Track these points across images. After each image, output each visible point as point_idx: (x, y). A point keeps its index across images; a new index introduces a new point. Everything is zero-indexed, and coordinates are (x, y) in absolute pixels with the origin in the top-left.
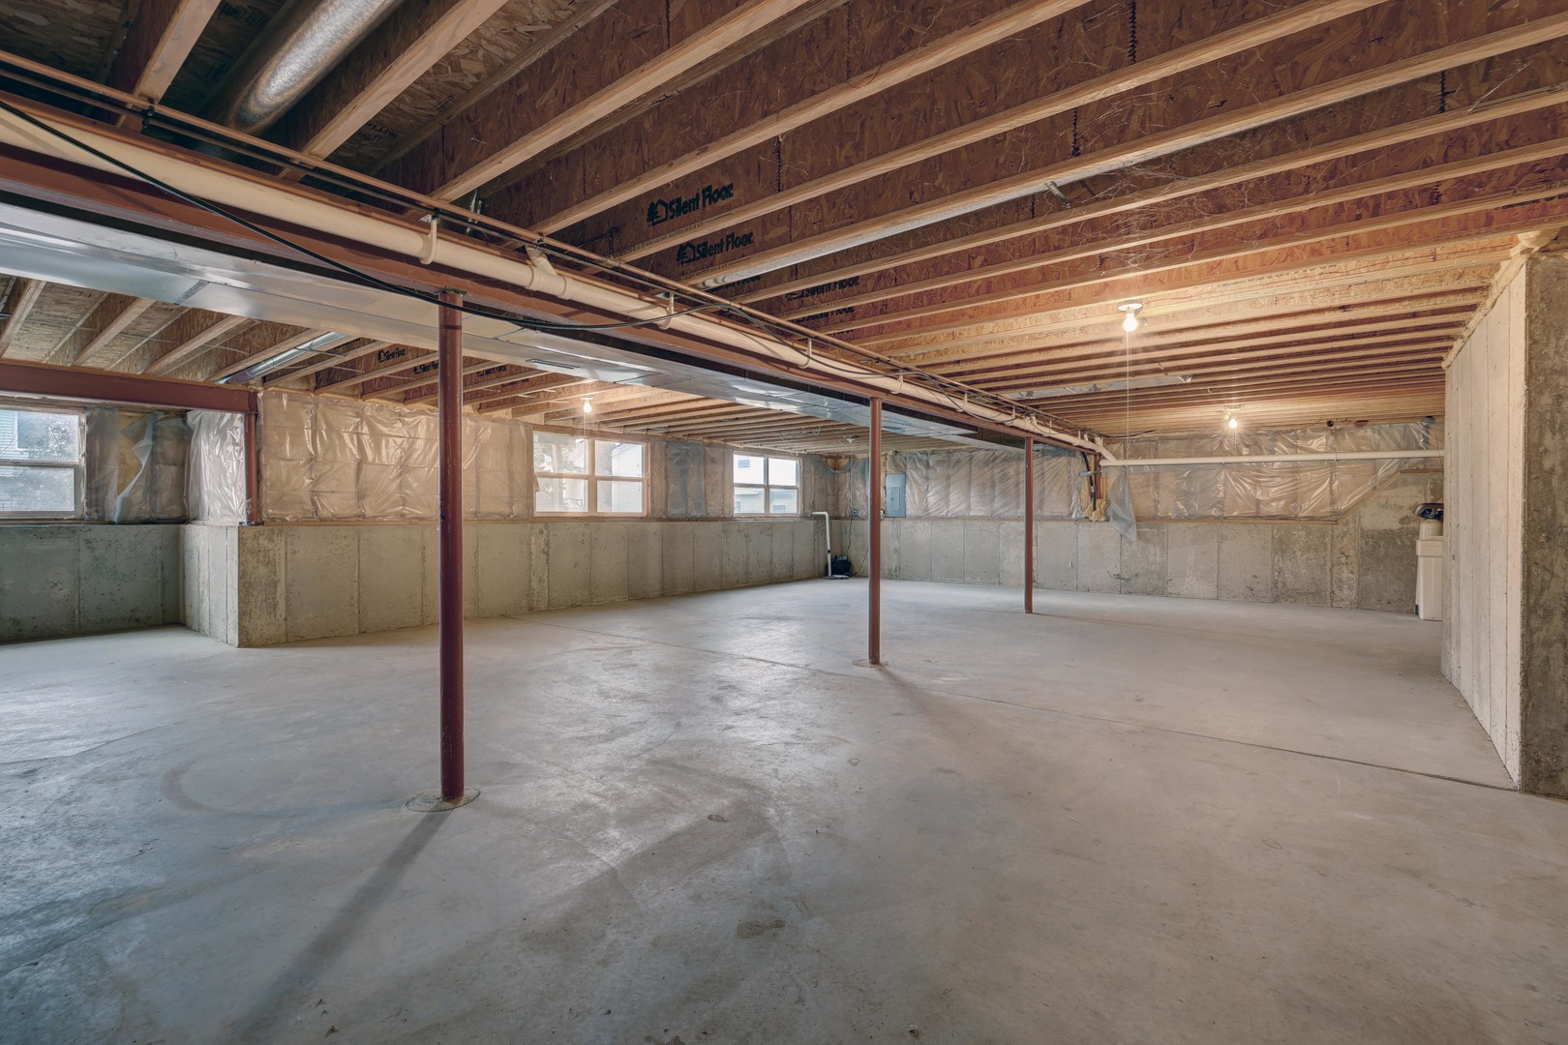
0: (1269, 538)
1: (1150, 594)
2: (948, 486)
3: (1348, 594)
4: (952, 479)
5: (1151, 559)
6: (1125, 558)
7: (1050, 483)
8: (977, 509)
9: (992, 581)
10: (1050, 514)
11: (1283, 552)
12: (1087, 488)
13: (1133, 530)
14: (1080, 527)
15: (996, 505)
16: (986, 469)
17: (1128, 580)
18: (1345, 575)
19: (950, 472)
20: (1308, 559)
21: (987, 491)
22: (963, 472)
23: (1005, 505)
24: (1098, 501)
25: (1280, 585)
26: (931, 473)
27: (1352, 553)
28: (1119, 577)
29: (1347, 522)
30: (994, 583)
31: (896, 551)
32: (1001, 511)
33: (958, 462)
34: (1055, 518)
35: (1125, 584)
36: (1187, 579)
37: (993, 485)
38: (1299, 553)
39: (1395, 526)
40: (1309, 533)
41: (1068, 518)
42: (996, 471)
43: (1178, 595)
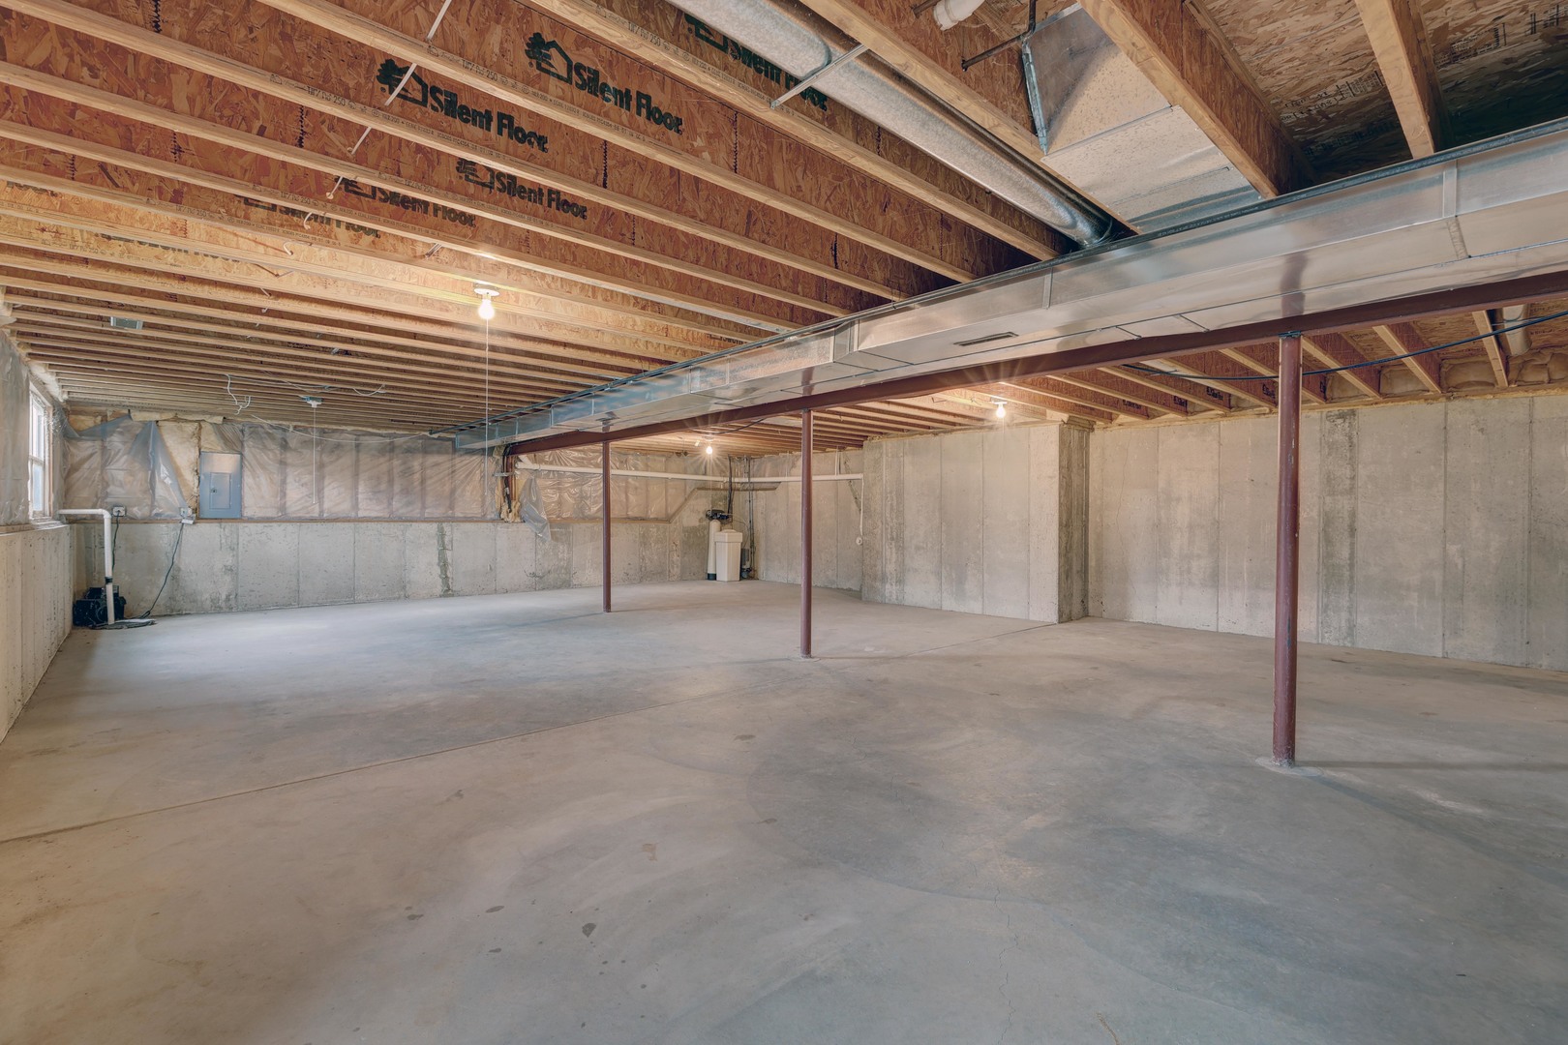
0: (637, 534)
1: (559, 588)
2: (321, 479)
3: (676, 571)
4: (327, 470)
5: (560, 556)
6: (539, 557)
7: (462, 482)
8: (368, 507)
9: (396, 595)
10: (461, 515)
11: (645, 544)
12: (500, 489)
13: (548, 530)
14: (499, 528)
15: (395, 504)
16: (382, 460)
17: (541, 578)
18: (675, 558)
19: (326, 459)
20: (658, 548)
21: (383, 487)
22: (347, 460)
23: (408, 504)
24: (513, 503)
25: (643, 569)
26: (290, 457)
27: (678, 543)
28: (534, 575)
29: (676, 523)
30: (399, 598)
31: (229, 570)
32: (401, 511)
33: (338, 446)
34: (467, 520)
35: (540, 582)
36: (587, 571)
37: (391, 482)
38: (653, 545)
39: (697, 524)
40: (658, 530)
41: (482, 519)
42: (396, 462)
43: (580, 586)
